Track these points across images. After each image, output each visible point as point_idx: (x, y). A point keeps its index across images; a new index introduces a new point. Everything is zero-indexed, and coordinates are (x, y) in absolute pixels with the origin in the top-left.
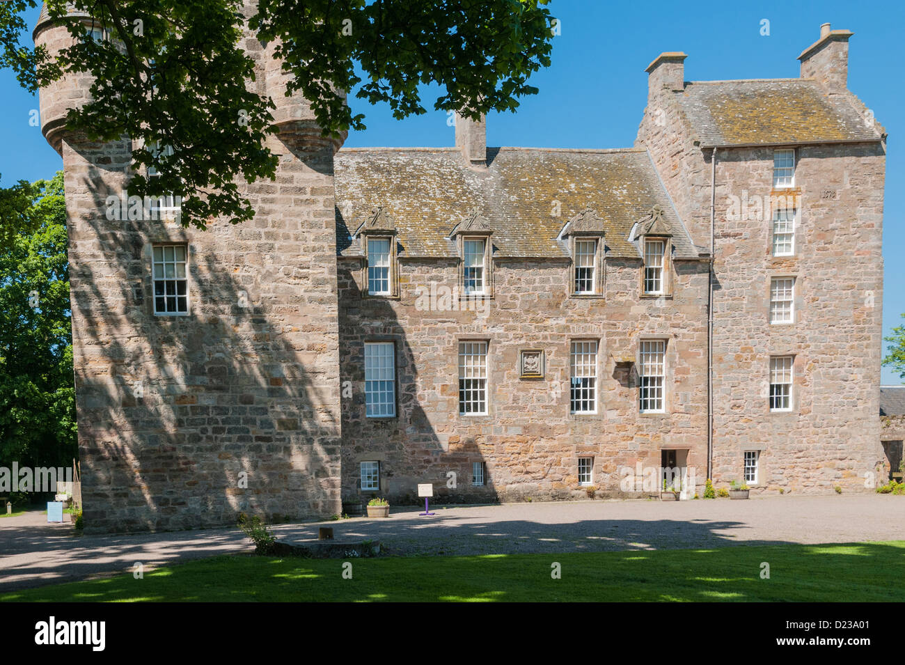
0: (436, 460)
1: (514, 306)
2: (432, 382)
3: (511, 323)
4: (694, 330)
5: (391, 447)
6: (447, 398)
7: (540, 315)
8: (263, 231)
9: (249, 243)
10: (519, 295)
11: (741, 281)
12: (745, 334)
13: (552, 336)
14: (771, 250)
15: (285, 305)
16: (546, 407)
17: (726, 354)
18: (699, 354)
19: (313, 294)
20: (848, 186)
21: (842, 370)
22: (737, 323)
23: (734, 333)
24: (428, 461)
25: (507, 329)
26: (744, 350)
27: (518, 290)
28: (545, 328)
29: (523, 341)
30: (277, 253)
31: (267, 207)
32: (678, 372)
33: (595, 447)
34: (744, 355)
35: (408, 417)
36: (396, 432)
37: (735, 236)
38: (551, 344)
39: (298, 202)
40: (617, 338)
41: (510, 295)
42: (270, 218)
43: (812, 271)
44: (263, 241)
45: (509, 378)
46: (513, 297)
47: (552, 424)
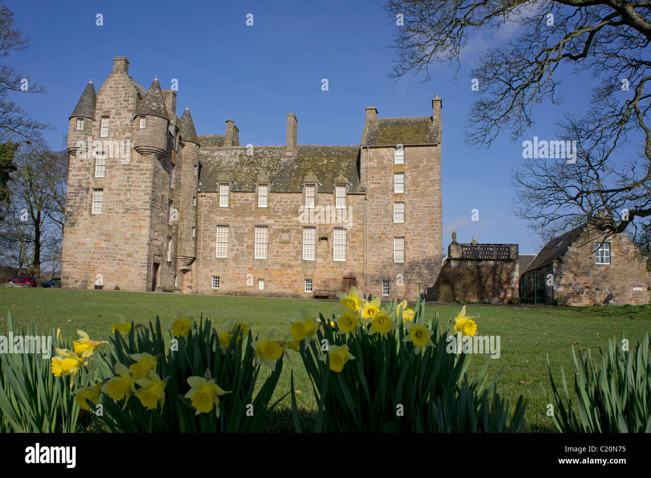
0: (242, 277)
1: (278, 212)
2: (242, 243)
3: (277, 219)
4: (358, 224)
5: (224, 270)
6: (248, 250)
7: (289, 216)
8: (128, 184)
9: (123, 188)
10: (281, 207)
11: (381, 203)
12: (382, 227)
13: (295, 226)
14: (393, 190)
15: (133, 211)
16: (290, 256)
17: (374, 235)
18: (360, 235)
19: (142, 207)
20: (425, 163)
21: (425, 244)
22: (379, 221)
23: (378, 226)
24: (239, 278)
25: (275, 222)
26: (382, 234)
27: (281, 206)
28: (292, 222)
29: (282, 227)
30: (132, 192)
31: (130, 176)
32: (351, 242)
33: (312, 276)
34: (382, 236)
35: (232, 258)
36: (227, 264)
37: (378, 183)
38: (294, 229)
39: (141, 174)
40: (323, 227)
41: (277, 207)
42: (131, 180)
43: (411, 199)
44: (128, 188)
45: (275, 243)
46: (278, 208)
47: (293, 264)
